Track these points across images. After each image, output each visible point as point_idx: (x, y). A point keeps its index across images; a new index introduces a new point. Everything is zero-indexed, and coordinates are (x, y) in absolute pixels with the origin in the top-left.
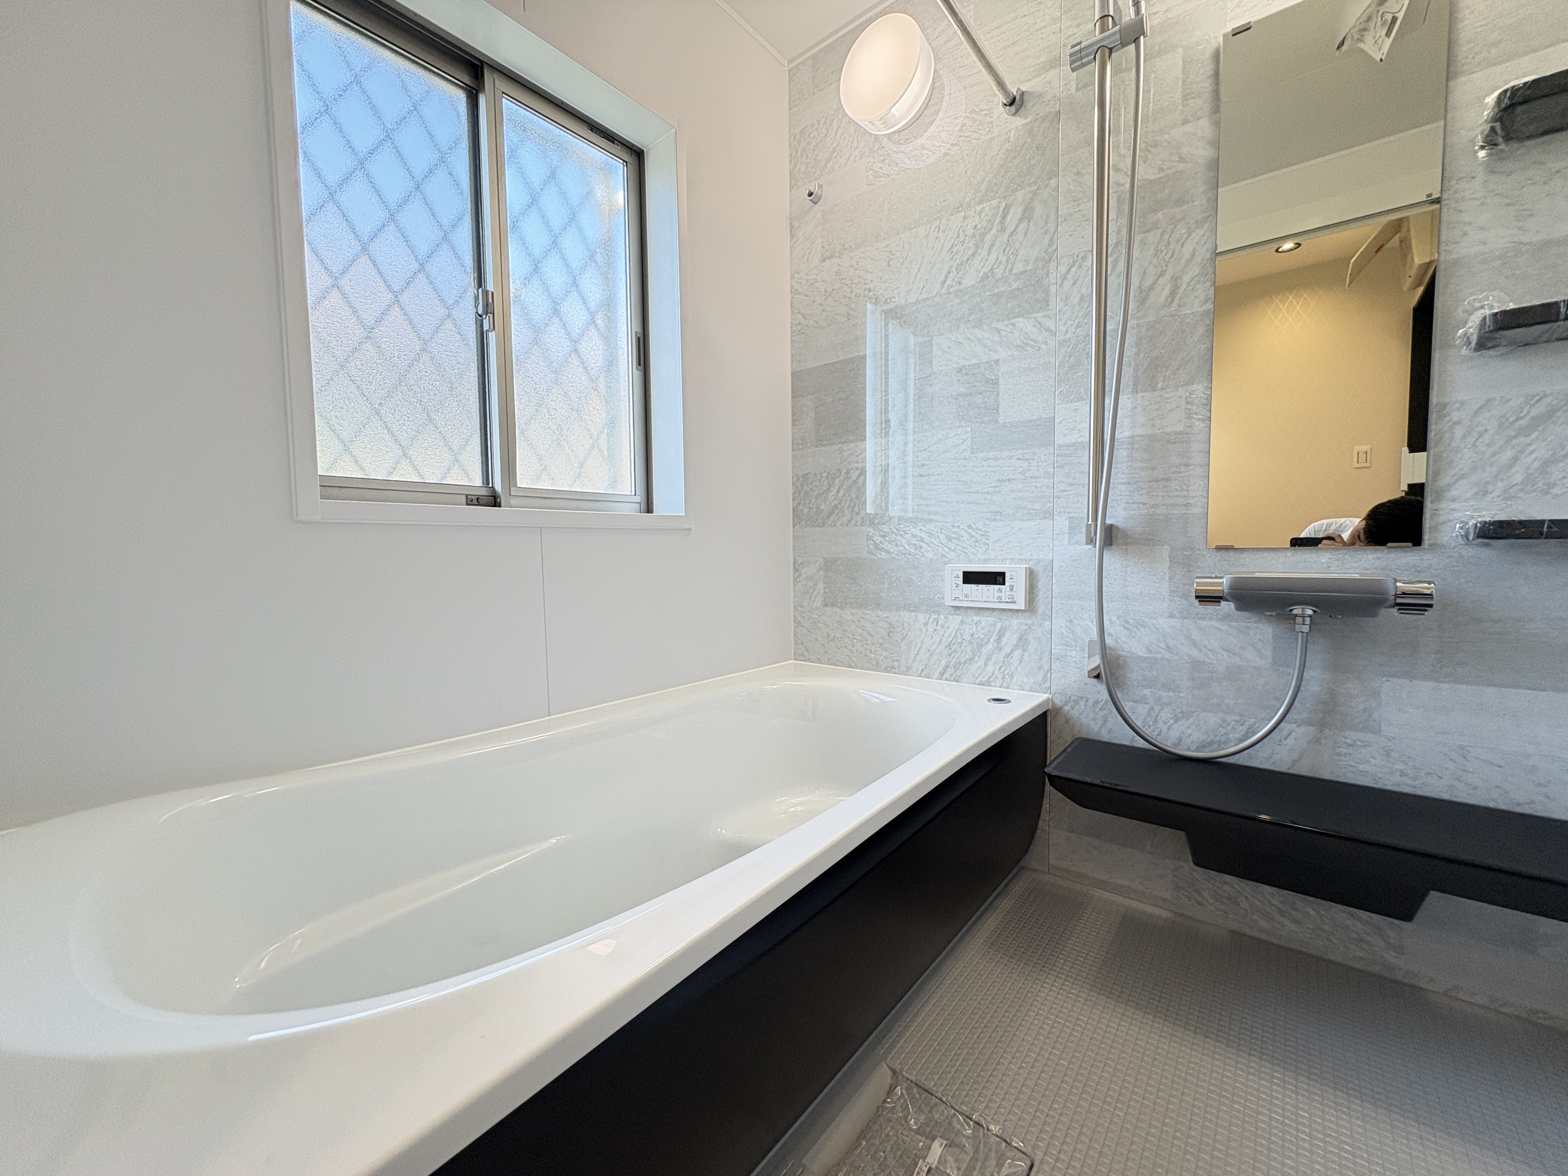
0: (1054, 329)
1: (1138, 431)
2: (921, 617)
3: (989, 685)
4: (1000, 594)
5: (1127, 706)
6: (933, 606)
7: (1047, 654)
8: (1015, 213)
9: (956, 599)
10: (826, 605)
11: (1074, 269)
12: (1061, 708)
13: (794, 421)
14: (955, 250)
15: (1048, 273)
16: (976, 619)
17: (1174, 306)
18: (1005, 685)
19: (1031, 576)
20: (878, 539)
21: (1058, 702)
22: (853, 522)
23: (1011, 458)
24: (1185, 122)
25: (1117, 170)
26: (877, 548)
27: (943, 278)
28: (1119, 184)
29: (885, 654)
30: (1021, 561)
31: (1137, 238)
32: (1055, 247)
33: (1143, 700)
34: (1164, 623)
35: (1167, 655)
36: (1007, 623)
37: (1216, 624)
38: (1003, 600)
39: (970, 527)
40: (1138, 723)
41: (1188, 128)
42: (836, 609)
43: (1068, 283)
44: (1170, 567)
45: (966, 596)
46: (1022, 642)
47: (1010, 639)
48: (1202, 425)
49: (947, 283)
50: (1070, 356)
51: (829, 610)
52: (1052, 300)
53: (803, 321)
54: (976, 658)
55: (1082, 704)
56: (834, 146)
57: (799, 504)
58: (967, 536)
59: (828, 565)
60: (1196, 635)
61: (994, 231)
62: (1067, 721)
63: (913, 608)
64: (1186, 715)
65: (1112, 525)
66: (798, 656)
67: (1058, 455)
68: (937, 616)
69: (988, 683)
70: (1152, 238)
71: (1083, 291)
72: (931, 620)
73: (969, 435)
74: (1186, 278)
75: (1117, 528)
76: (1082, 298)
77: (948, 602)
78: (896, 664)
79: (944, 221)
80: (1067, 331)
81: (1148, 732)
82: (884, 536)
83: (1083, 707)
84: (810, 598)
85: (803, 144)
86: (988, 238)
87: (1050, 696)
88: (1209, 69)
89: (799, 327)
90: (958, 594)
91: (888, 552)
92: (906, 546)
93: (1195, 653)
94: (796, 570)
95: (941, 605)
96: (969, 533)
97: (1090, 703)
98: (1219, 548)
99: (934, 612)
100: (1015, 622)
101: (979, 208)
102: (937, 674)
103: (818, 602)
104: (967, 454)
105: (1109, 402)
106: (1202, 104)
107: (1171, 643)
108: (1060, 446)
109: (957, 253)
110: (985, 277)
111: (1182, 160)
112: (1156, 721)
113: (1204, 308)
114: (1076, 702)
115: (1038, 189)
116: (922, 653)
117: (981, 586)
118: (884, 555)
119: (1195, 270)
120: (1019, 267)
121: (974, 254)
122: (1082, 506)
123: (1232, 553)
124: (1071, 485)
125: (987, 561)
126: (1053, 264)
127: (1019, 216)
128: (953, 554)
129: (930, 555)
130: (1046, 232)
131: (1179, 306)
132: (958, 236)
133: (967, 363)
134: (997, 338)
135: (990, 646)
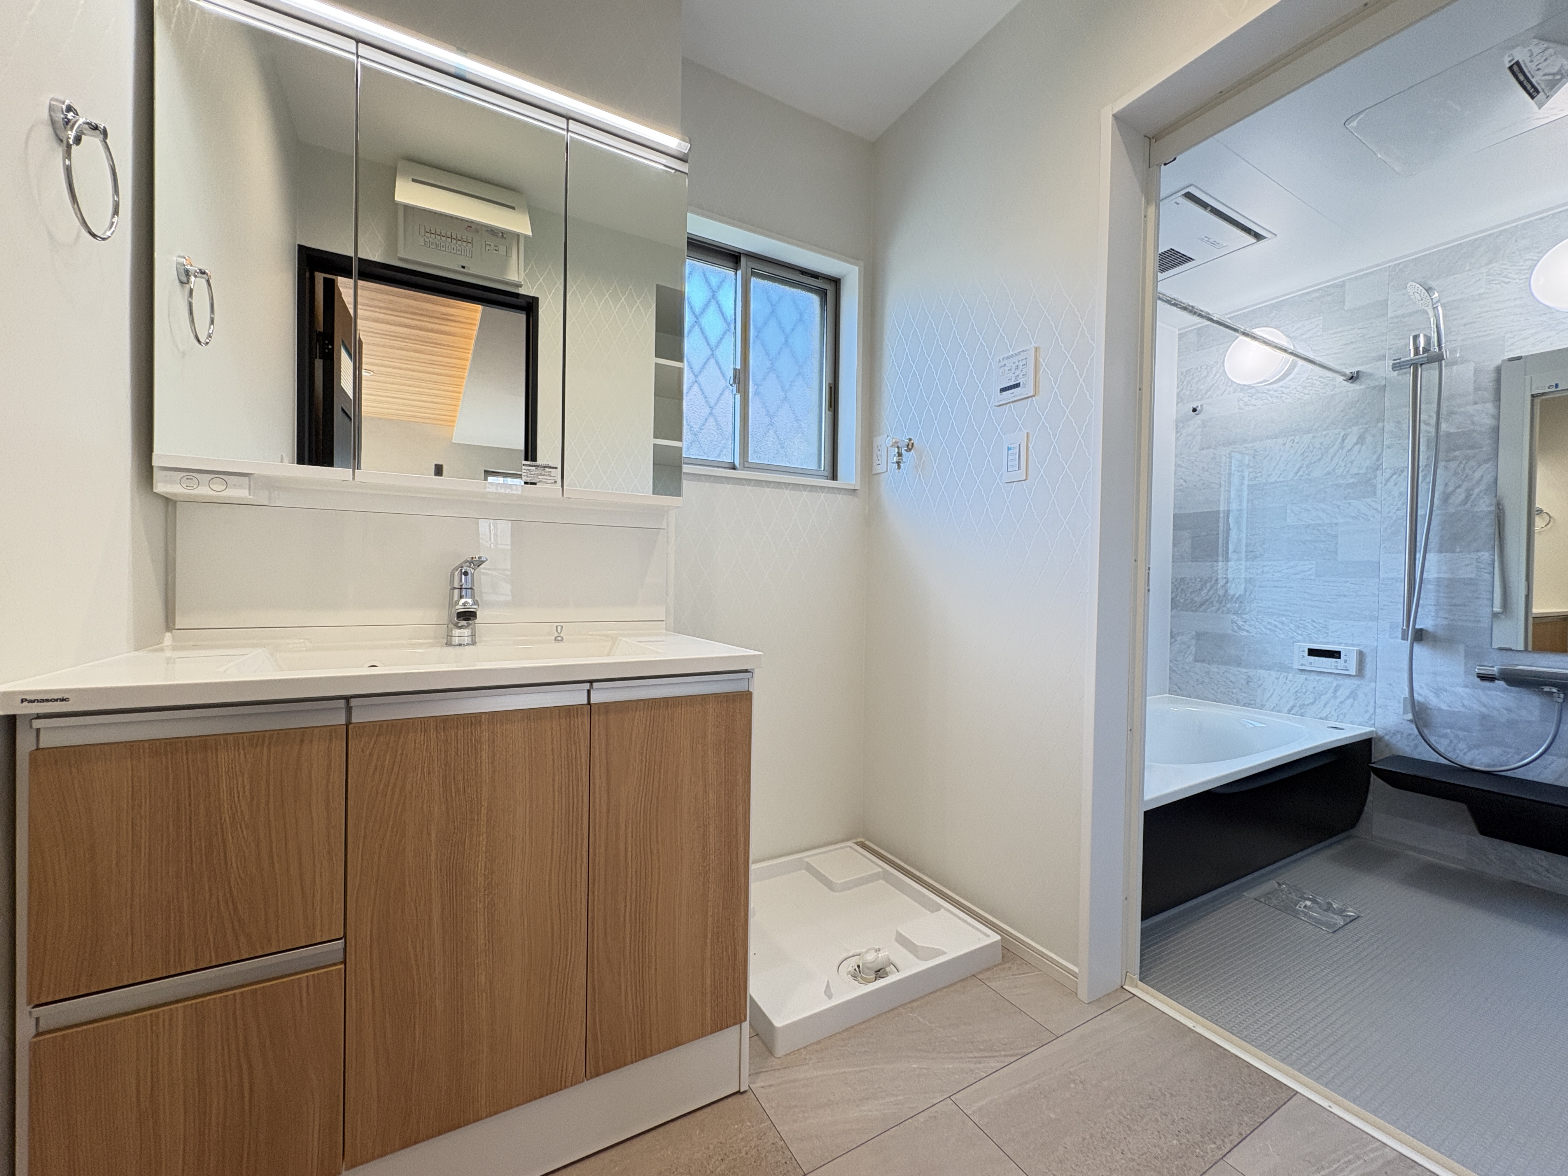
0: (1380, 510)
1: (1442, 575)
2: (1274, 674)
3: (1326, 720)
4: (1336, 664)
5: (1433, 740)
6: (1284, 668)
7: (1372, 703)
8: (1352, 439)
9: (1302, 665)
10: (1197, 661)
11: (1395, 477)
12: (1383, 737)
13: (1174, 545)
14: (1306, 455)
15: (1375, 477)
16: (1317, 678)
17: (1468, 505)
18: (1339, 720)
19: (1361, 655)
20: (1240, 623)
21: (1380, 733)
22: (1220, 611)
23: (1346, 582)
24: (1475, 403)
25: (1428, 424)
26: (1239, 628)
27: (1296, 469)
28: (1428, 432)
29: (1245, 695)
30: (1353, 645)
31: (1441, 464)
32: (1380, 462)
33: (1445, 736)
34: (1460, 690)
35: (1463, 709)
36: (1342, 682)
37: (1498, 693)
38: (1339, 668)
39: (1313, 621)
40: (1442, 749)
41: (1476, 407)
42: (1204, 664)
43: (1391, 483)
44: (1466, 656)
45: (1311, 663)
46: (1353, 695)
47: (1343, 693)
48: (1488, 575)
49: (1299, 474)
50: (1392, 526)
51: (1199, 664)
52: (1379, 492)
53: (1184, 483)
54: (1317, 702)
55: (1399, 735)
56: (1213, 382)
57: (1176, 596)
58: (1312, 627)
59: (1199, 636)
60: (1484, 699)
61: (1336, 447)
62: (1387, 746)
63: (1269, 668)
64: (1477, 746)
65: (1421, 630)
66: (1171, 692)
67: (1383, 584)
68: (1286, 674)
69: (1326, 718)
70: (1453, 465)
71: (1402, 489)
72: (1281, 677)
73: (1314, 566)
74: (1477, 491)
75: (1426, 631)
76: (1401, 494)
77: (1297, 666)
78: (1252, 702)
79: (1298, 437)
80: (1389, 512)
81: (1449, 755)
82: (1245, 622)
83: (1399, 738)
84: (1184, 655)
85: (1188, 379)
86: (1332, 451)
87: (1374, 729)
88: (1493, 376)
89: (1181, 488)
90: (1302, 662)
91: (1248, 631)
92: (1263, 629)
93: (1483, 710)
94: (1172, 637)
95: (1291, 668)
96: (1313, 625)
97: (1405, 735)
98: (1500, 649)
99: (1286, 672)
100: (1348, 681)
101: (1324, 433)
102: (1286, 710)
103: (1191, 658)
104: (1313, 577)
105: (1419, 556)
106: (1488, 395)
107: (1466, 702)
108: (1384, 579)
109: (1307, 457)
110: (1329, 473)
111: (1473, 423)
112: (1454, 749)
113: (1489, 509)
114: (1394, 734)
115: (1369, 427)
116: (1274, 697)
117: (1322, 658)
118: (1245, 633)
119: (1482, 487)
120: (1355, 471)
121: (1320, 460)
122: (1399, 617)
123: (1510, 653)
124: (1391, 602)
125: (1328, 643)
126: (1379, 473)
127: (1355, 441)
128: (1300, 637)
129: (1282, 636)
130: (1375, 453)
131: (1472, 506)
132: (1308, 447)
133: (1313, 522)
134: (1337, 510)
135: (1328, 695)
